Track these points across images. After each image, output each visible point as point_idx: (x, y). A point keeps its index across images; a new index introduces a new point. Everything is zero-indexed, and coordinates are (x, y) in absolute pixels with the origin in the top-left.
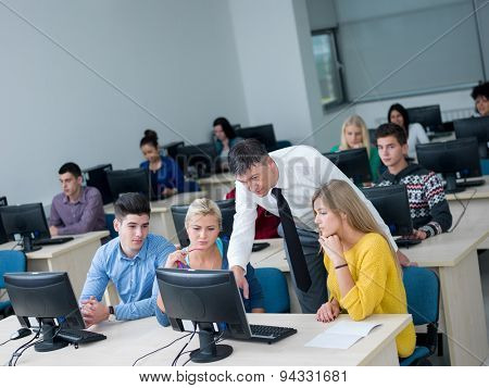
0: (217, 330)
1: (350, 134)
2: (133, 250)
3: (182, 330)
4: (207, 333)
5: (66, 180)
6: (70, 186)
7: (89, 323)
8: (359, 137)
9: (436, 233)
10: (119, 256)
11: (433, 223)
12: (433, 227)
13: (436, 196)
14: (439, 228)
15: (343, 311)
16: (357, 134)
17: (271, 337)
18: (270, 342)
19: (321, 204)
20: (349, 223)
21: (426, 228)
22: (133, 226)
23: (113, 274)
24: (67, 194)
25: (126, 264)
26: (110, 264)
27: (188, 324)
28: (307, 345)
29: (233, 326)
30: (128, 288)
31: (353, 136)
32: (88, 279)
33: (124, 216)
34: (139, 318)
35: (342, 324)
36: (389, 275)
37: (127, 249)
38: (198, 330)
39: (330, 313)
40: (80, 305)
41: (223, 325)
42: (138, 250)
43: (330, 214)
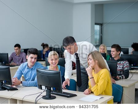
0: (52, 90)
1: (102, 49)
2: (31, 66)
3: (42, 89)
4: (49, 91)
5: (17, 49)
6: (17, 51)
7: (14, 85)
8: (104, 50)
9: (123, 79)
10: (27, 67)
11: (123, 75)
12: (122, 76)
13: (126, 68)
14: (124, 77)
15: (92, 93)
16: (103, 49)
17: (69, 95)
18: (68, 97)
19: (91, 57)
20: (98, 64)
21: (120, 76)
22: (32, 58)
23: (24, 72)
24: (16, 53)
25: (28, 70)
26: (24, 69)
27: (43, 87)
28: (80, 99)
29: (57, 89)
30: (28, 77)
31: (102, 50)
32: (16, 73)
33: (30, 54)
34: (29, 86)
35: (91, 96)
36: (108, 82)
37: (29, 65)
38: (46, 89)
39: (88, 92)
40: (12, 79)
41: (54, 88)
42: (33, 66)
43: (92, 60)
